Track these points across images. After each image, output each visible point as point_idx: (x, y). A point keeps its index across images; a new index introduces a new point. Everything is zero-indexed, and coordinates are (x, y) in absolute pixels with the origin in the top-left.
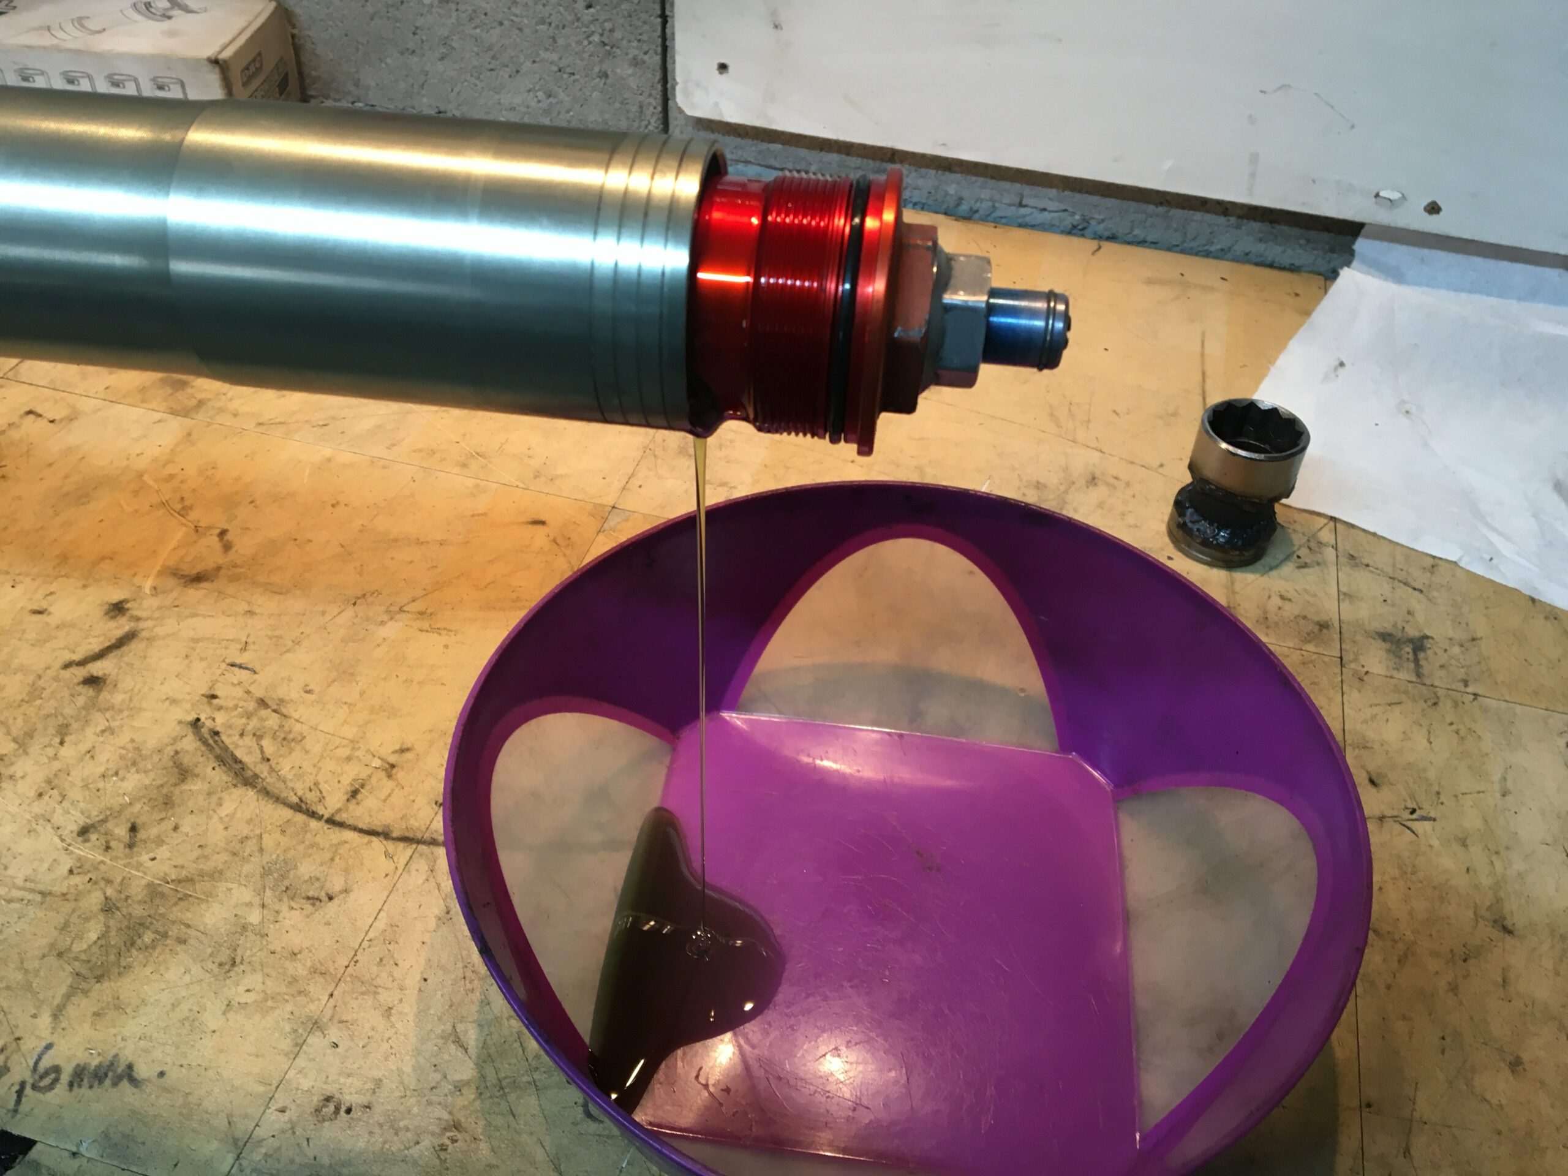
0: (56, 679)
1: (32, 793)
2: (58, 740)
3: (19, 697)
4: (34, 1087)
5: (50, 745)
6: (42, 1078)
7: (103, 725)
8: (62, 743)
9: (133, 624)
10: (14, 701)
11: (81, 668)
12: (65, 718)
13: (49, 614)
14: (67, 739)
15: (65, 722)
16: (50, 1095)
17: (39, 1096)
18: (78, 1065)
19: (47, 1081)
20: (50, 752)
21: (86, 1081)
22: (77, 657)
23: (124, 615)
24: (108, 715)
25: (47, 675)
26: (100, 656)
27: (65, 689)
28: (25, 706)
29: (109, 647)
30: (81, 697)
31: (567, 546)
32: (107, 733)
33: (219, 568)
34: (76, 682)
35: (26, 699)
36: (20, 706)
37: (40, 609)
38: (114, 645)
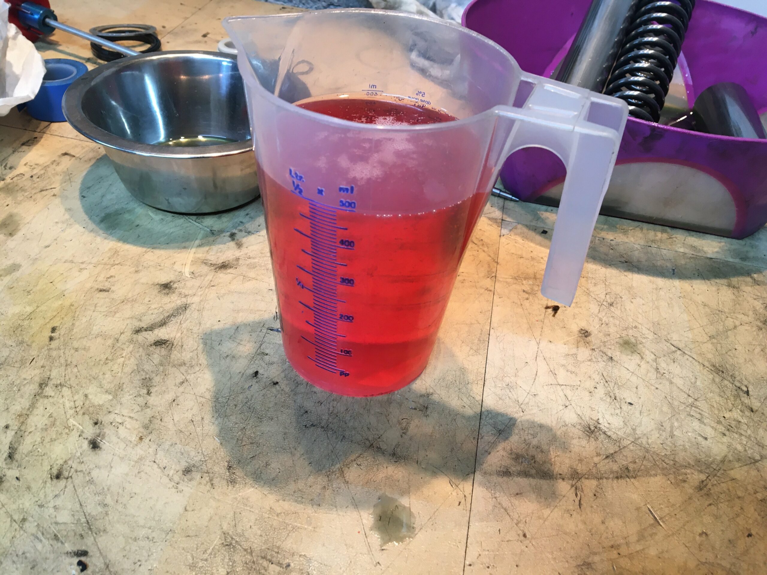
0: (131, 341)
1: (134, 438)
2: (145, 391)
3: (103, 357)
5: (140, 395)
7: (180, 378)
8: (149, 393)
9: (184, 300)
10: (100, 360)
11: (150, 332)
12: (147, 373)
13: (113, 292)
14: (153, 390)
15: (148, 376)
20: (140, 400)
22: (144, 325)
23: (174, 292)
24: (183, 369)
25: (123, 338)
26: (163, 324)
27: (141, 349)
28: (110, 364)
29: (169, 317)
30: (156, 356)
31: (483, 245)
32: (185, 384)
33: (238, 259)
34: (148, 343)
35: (110, 358)
36: (106, 364)
37: (104, 288)
38: (172, 315)
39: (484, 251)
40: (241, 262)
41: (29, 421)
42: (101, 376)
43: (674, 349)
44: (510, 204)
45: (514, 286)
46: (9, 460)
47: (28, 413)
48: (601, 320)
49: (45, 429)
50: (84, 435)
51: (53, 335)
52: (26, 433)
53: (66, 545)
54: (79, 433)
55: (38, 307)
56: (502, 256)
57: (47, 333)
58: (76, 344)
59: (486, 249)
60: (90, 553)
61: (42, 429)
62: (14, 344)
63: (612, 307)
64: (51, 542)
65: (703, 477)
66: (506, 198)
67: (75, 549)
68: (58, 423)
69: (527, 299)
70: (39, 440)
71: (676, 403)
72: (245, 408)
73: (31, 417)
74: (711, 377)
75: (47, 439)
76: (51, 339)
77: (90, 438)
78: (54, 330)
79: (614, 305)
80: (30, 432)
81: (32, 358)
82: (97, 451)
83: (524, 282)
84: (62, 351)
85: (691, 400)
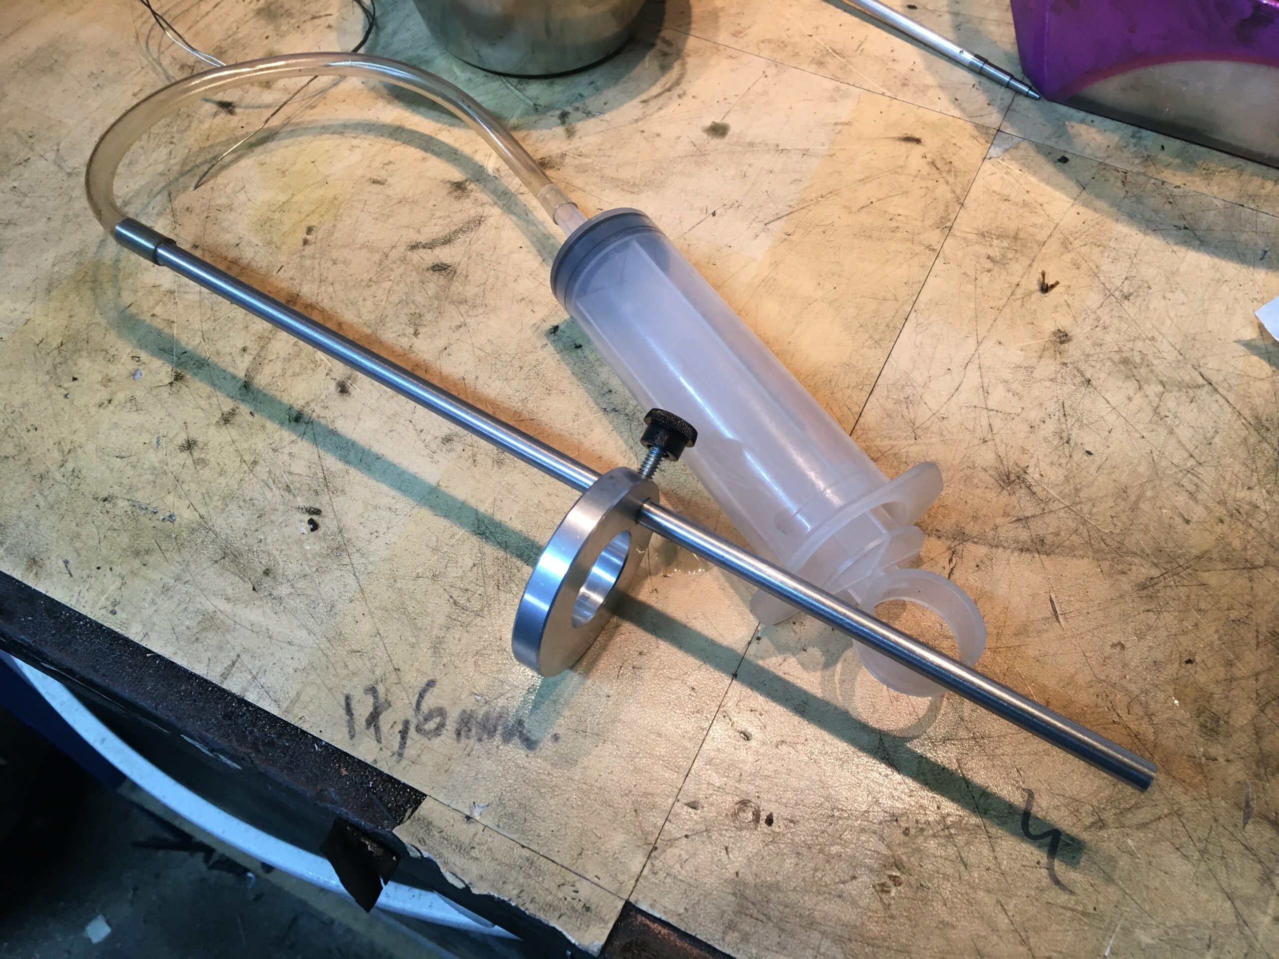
0: (403, 260)
2: (412, 331)
3: (366, 277)
4: (419, 729)
6: (426, 720)
7: (458, 320)
8: (416, 334)
9: (480, 210)
10: (362, 281)
11: (429, 251)
12: (417, 307)
13: (389, 186)
14: (422, 330)
15: (417, 311)
16: (436, 742)
17: (425, 741)
18: (464, 711)
19: (431, 725)
20: (404, 341)
21: (474, 731)
22: (423, 239)
23: (468, 197)
24: (463, 308)
25: (394, 254)
26: (447, 241)
27: (414, 273)
28: (374, 287)
29: (456, 232)
30: (432, 285)
31: (949, 171)
32: (462, 330)
33: (563, 156)
34: (425, 266)
35: (374, 279)
36: (369, 286)
37: (379, 179)
38: (461, 230)
39: (947, 182)
40: (567, 160)
41: (270, 346)
42: (360, 303)
43: (1201, 381)
44: (1025, 103)
45: (976, 247)
46: (244, 391)
47: (270, 336)
48: (1098, 319)
49: (288, 360)
50: (333, 375)
51: (308, 237)
52: (266, 361)
53: (299, 499)
54: (326, 371)
55: (293, 195)
56: (976, 192)
57: (301, 235)
58: (335, 254)
59: (951, 179)
60: (324, 513)
61: (284, 359)
62: (261, 244)
63: (1126, 302)
64: (283, 492)
65: (1155, 572)
66: (1018, 92)
67: (308, 505)
68: (303, 355)
69: (989, 271)
70: (279, 371)
71: (1164, 463)
72: (532, 372)
73: (273, 341)
74: (1244, 433)
75: (290, 373)
76: (305, 242)
77: (338, 379)
78: (309, 230)
79: (1131, 298)
80: (271, 361)
81: (280, 266)
82: (346, 397)
83: (995, 242)
84: (317, 261)
85: (1191, 463)
